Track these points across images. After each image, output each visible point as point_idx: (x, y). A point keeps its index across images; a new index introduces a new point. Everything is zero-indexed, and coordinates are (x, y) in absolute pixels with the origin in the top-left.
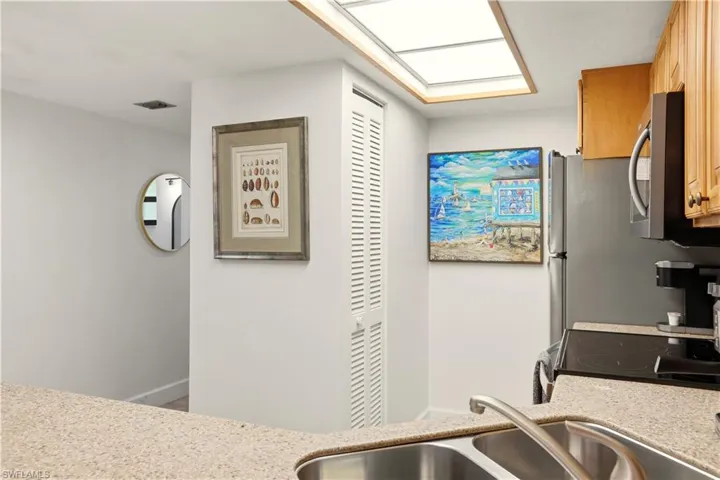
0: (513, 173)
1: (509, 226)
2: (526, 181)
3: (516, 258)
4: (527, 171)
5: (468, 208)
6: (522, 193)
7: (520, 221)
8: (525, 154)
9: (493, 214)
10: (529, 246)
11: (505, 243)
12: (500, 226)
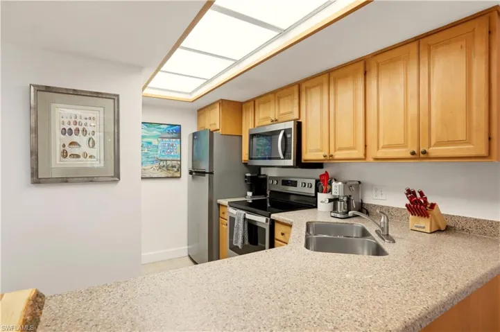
0: (169, 136)
1: (166, 161)
2: (174, 140)
3: (170, 175)
4: (174, 135)
5: (146, 151)
6: (172, 145)
7: (171, 158)
8: (174, 128)
9: (159, 155)
10: (176, 169)
11: (164, 169)
12: (161, 160)
